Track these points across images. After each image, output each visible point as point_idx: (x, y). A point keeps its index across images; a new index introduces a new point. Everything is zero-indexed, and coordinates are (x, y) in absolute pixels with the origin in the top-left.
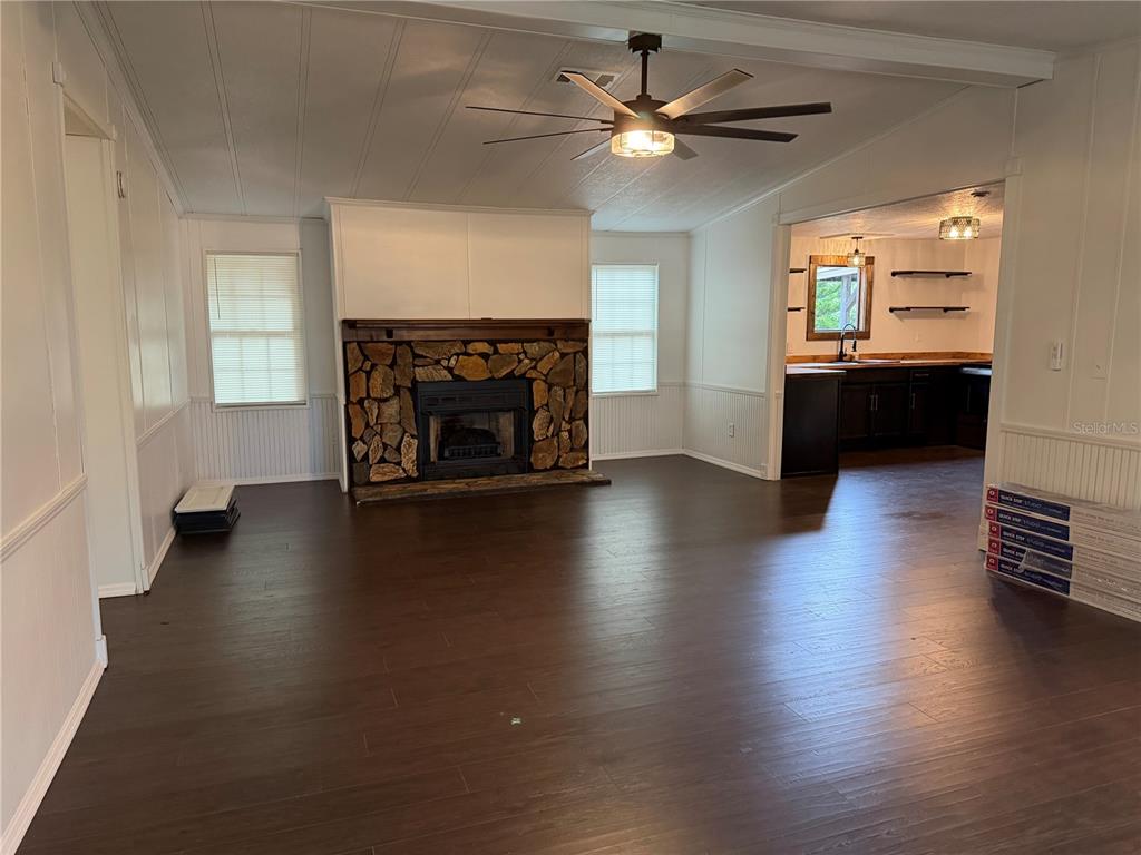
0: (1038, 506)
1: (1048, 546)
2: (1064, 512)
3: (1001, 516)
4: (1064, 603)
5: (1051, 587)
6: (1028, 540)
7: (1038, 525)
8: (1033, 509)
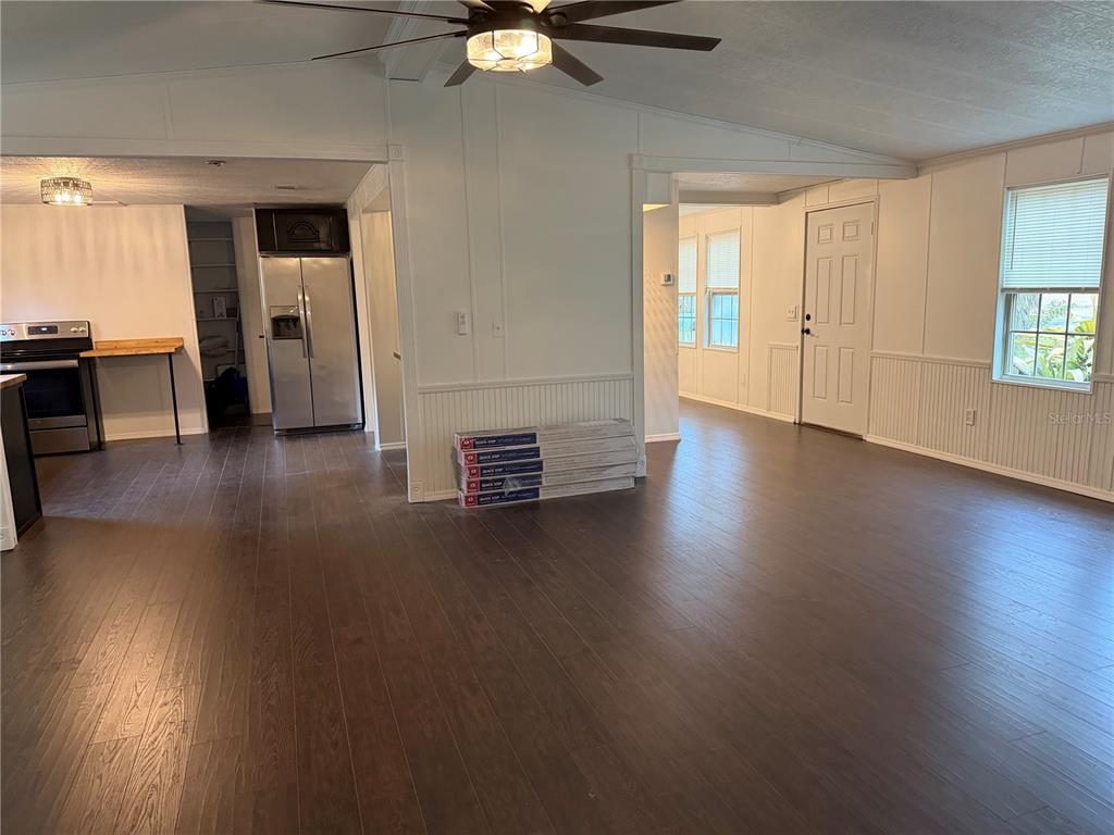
0: (510, 440)
1: (523, 468)
2: (532, 438)
3: (481, 458)
4: (536, 506)
5: (527, 498)
6: (506, 469)
7: (514, 455)
8: (506, 444)
